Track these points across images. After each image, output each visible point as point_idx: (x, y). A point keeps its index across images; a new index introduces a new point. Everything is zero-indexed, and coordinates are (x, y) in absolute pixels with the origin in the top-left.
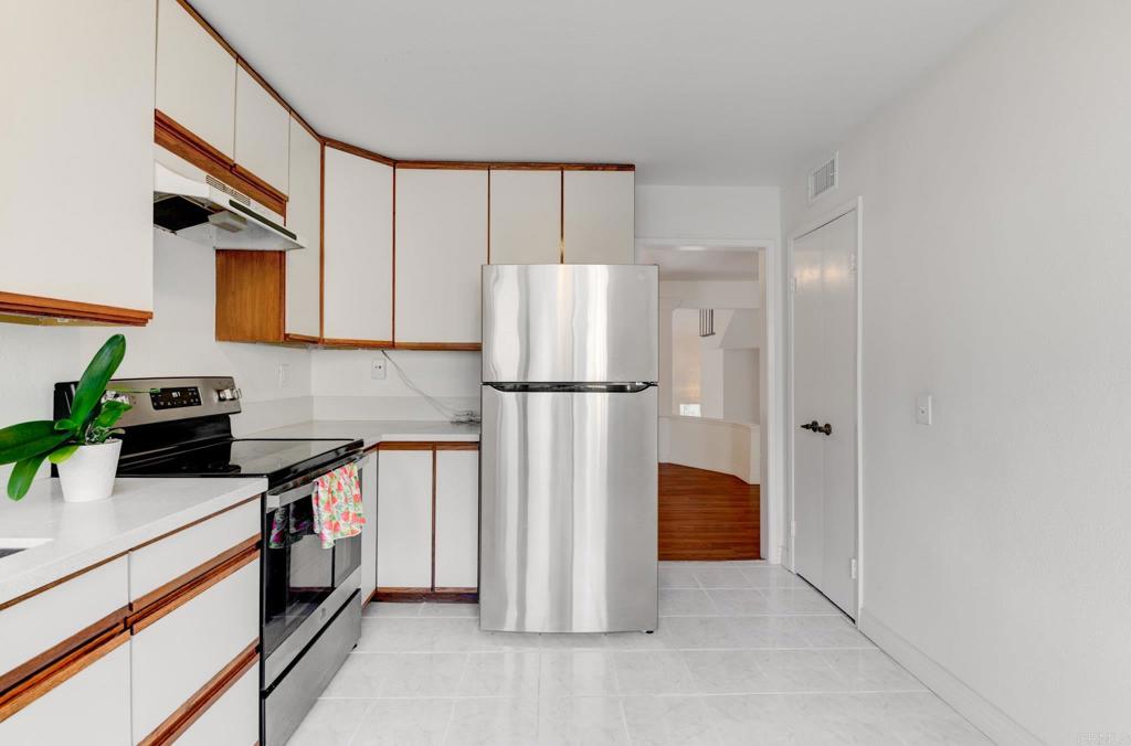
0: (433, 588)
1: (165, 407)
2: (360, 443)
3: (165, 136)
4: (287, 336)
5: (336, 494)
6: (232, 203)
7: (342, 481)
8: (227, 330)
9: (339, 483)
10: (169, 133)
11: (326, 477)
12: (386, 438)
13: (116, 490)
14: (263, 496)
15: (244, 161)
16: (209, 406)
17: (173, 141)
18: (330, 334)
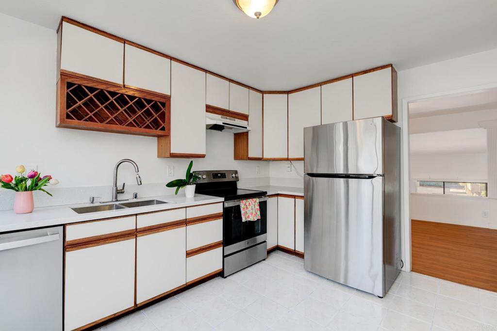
0: (295, 250)
1: (216, 178)
2: (266, 193)
3: (209, 110)
4: (249, 158)
5: (248, 206)
6: (223, 123)
7: (251, 203)
8: (237, 157)
9: (249, 204)
10: (210, 109)
11: (245, 201)
12: (280, 192)
13: (195, 196)
14: (223, 202)
15: (232, 109)
16: (228, 179)
17: (211, 110)
18: (265, 156)
